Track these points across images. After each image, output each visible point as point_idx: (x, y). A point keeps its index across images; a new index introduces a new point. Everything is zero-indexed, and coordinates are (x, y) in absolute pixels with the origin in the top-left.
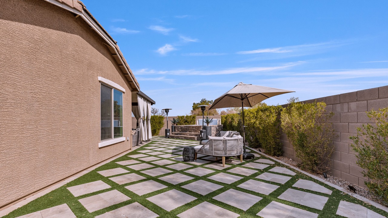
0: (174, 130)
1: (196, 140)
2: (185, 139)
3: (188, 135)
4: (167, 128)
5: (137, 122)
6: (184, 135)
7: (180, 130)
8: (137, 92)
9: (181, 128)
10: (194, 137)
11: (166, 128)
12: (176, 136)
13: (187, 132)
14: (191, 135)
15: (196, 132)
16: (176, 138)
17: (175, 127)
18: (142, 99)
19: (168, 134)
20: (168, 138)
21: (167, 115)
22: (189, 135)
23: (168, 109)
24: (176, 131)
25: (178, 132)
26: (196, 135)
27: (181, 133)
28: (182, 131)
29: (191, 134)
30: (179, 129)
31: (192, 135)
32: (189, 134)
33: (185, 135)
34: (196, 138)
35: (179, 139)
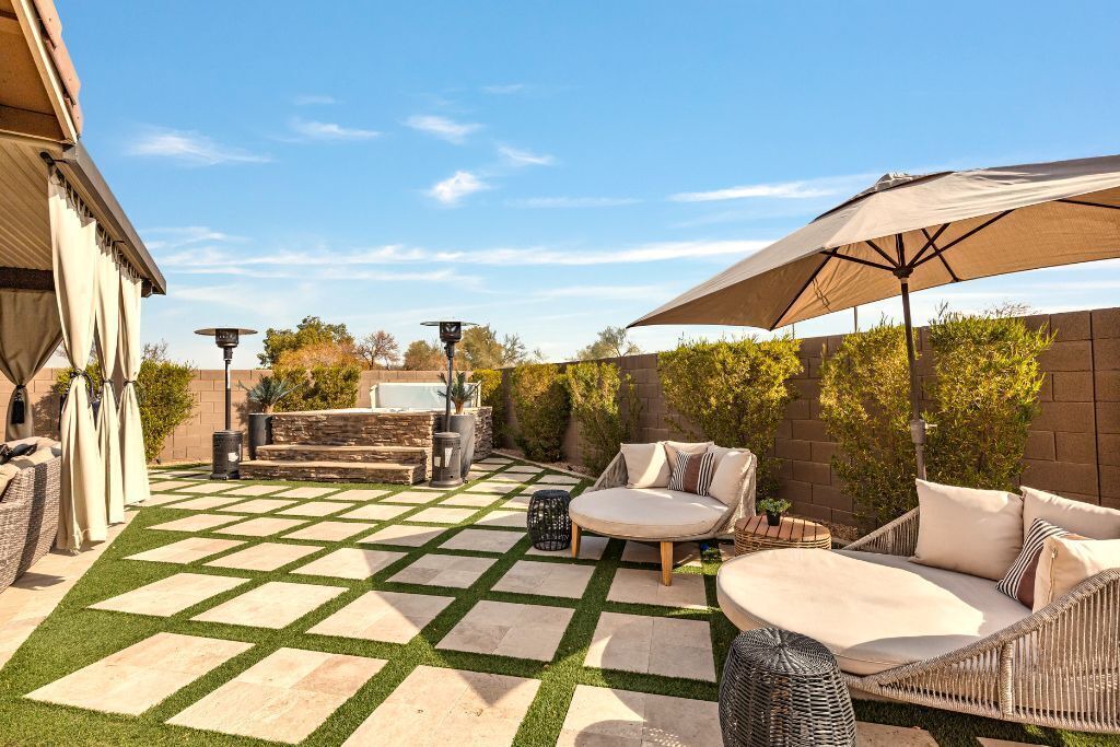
0: (263, 436)
1: (411, 481)
2: (342, 480)
3: (355, 461)
4: (227, 427)
5: (16, 394)
6: (332, 459)
7: (304, 435)
8: (54, 149)
9: (311, 425)
10: (400, 471)
11: (221, 428)
12: (286, 469)
13: (344, 441)
14: (377, 460)
15: (400, 443)
16: (289, 478)
17: (271, 418)
18: (85, 223)
19: (232, 457)
20: (235, 476)
21: (227, 363)
22: (366, 460)
23: (236, 332)
24: (279, 442)
25: (294, 446)
26: (407, 459)
27: (311, 452)
28: (316, 439)
29: (374, 453)
30: (298, 429)
31: (383, 460)
32: (363, 452)
33: (337, 459)
34: (411, 473)
35: (308, 479)
